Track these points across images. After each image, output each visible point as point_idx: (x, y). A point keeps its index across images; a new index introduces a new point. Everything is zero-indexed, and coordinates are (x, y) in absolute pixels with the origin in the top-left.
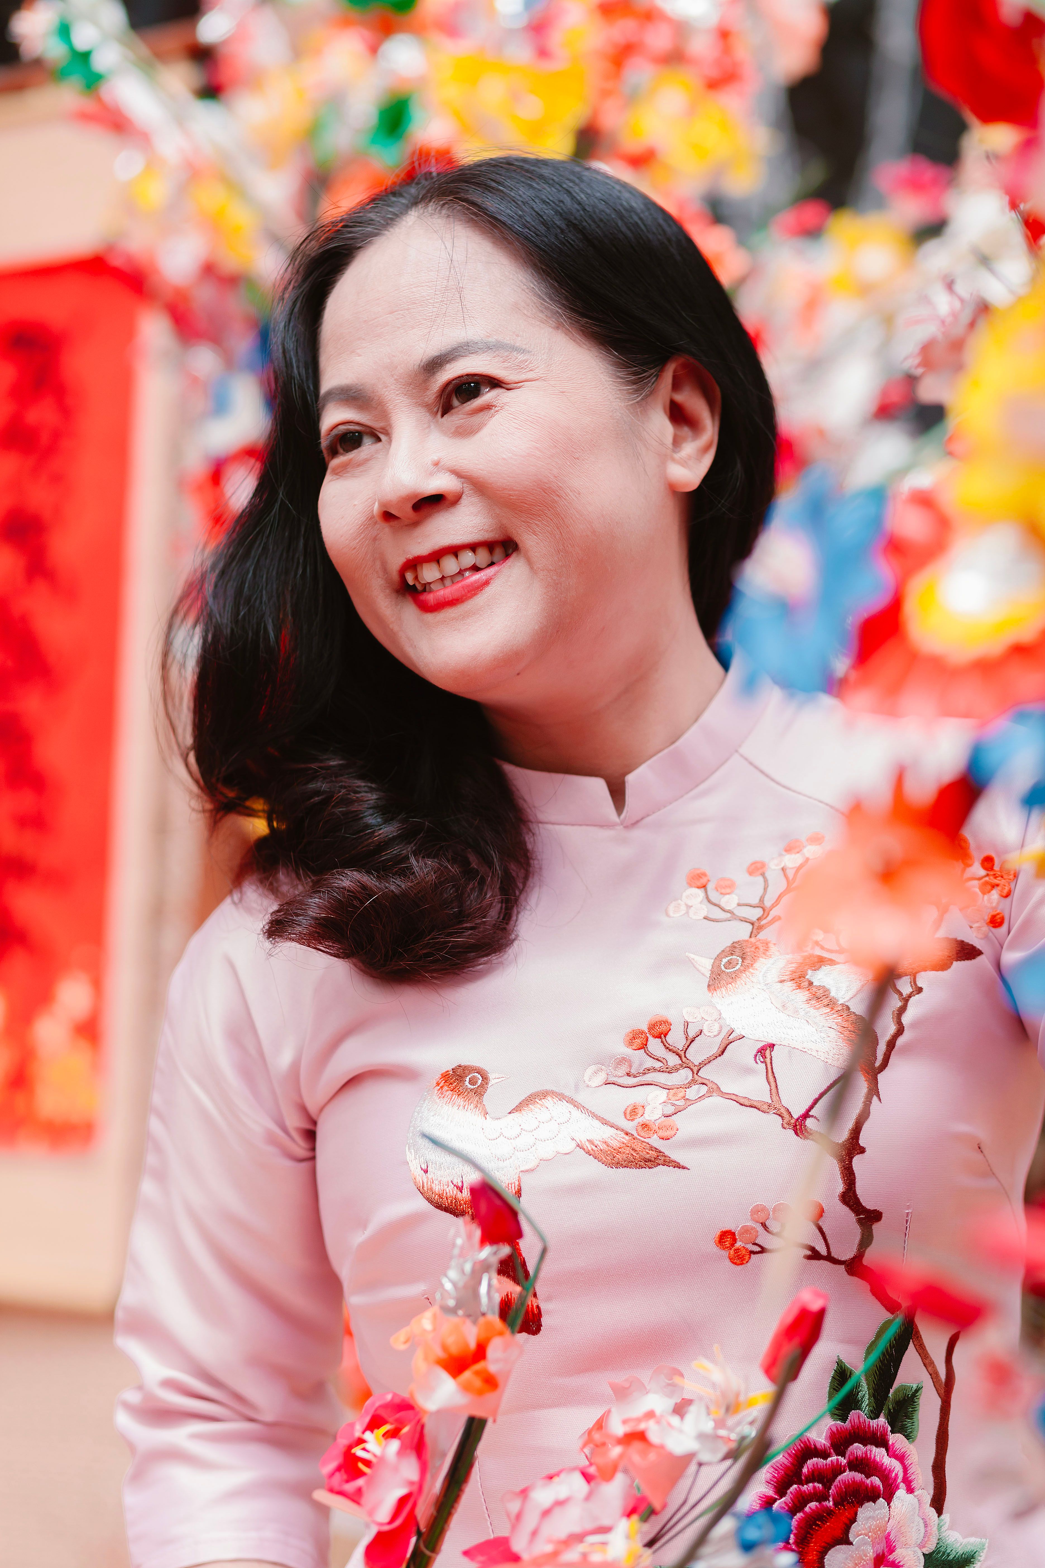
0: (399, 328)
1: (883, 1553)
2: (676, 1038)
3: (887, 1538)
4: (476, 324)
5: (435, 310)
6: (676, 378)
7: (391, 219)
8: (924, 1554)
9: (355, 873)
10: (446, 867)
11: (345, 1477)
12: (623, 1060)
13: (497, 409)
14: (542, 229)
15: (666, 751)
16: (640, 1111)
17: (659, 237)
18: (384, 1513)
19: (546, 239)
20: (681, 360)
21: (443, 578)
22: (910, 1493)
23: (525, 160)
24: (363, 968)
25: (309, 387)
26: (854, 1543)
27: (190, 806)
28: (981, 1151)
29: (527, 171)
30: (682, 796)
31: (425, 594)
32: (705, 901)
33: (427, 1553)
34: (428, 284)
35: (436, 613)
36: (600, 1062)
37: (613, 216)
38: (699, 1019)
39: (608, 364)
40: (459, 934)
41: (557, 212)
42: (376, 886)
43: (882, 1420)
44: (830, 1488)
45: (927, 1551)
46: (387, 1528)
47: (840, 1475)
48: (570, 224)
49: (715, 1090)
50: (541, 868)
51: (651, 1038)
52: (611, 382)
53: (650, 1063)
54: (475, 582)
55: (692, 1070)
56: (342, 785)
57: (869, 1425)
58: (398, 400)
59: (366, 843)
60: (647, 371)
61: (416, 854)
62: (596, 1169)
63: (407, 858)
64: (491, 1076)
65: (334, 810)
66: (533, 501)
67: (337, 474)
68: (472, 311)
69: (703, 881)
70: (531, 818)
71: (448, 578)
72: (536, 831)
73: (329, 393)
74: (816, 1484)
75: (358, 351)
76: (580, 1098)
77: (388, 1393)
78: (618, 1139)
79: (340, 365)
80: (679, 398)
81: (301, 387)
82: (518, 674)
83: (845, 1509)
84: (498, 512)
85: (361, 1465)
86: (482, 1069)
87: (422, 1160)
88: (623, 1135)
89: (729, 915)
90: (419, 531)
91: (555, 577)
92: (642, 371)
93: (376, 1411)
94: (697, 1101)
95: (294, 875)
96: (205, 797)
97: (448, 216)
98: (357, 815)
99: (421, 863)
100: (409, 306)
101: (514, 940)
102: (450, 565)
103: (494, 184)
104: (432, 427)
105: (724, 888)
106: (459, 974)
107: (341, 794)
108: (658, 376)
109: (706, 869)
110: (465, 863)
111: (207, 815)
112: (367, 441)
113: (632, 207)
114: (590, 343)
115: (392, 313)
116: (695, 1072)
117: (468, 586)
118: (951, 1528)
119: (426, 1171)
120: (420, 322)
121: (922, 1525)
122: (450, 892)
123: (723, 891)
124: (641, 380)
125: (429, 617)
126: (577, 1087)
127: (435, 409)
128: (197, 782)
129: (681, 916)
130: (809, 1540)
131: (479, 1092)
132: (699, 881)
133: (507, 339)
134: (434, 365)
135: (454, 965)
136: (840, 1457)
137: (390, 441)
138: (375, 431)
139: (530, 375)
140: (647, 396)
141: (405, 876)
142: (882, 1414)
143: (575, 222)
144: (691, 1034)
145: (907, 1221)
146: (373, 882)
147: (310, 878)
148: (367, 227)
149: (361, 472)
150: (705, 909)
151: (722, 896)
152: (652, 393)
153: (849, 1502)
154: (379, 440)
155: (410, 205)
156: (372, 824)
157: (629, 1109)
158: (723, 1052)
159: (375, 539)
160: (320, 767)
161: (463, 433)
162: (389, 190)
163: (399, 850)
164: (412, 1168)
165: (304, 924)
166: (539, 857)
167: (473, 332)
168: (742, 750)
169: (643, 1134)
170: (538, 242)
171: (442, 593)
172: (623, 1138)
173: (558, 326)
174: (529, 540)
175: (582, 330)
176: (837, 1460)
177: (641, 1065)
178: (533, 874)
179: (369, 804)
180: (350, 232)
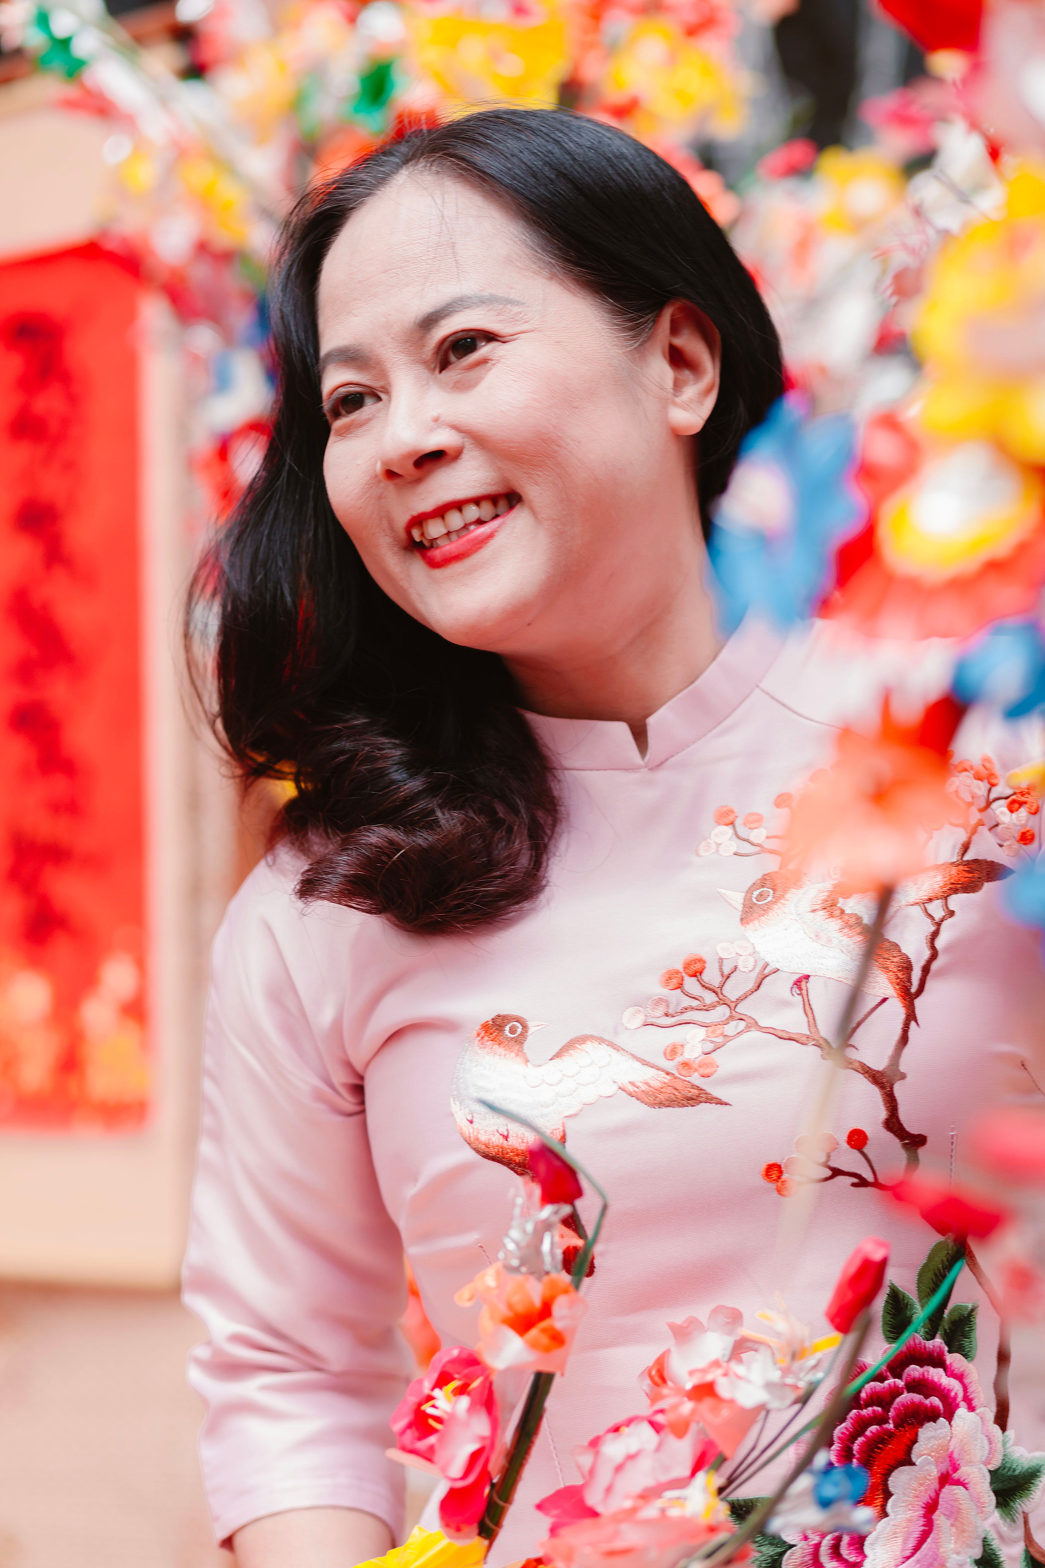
0: (393, 286)
1: (948, 1472)
2: (711, 976)
3: (951, 1456)
4: (469, 279)
5: (428, 266)
6: (673, 322)
7: (383, 179)
8: (990, 1471)
9: (382, 829)
10: (473, 819)
11: (416, 1434)
12: (660, 1001)
13: (493, 362)
14: (532, 181)
15: (686, 691)
16: (679, 1050)
17: (652, 182)
18: (457, 1468)
19: (536, 191)
20: (678, 304)
21: (448, 533)
22: (972, 1411)
23: (514, 113)
24: (397, 923)
25: (308, 351)
26: (917, 1463)
27: (220, 773)
28: (1025, 1069)
29: (515, 123)
30: (705, 735)
31: (433, 549)
32: (734, 837)
33: (501, 1503)
34: (419, 241)
35: (443, 569)
36: (638, 1003)
37: (603, 164)
38: (734, 955)
39: (603, 311)
40: (488, 883)
41: (546, 163)
42: (403, 840)
43: (938, 1341)
44: (889, 1411)
45: (992, 1467)
46: (460, 1484)
47: (897, 1397)
48: (561, 174)
49: (752, 1024)
50: (568, 814)
51: (686, 978)
52: (608, 330)
53: (687, 1002)
54: (480, 535)
55: (729, 1006)
56: (365, 743)
57: (925, 1346)
58: (396, 358)
59: (392, 798)
60: (643, 317)
61: (441, 807)
62: (639, 1110)
63: (432, 812)
64: (530, 1024)
65: (359, 768)
66: (532, 452)
67: (340, 435)
68: (465, 266)
69: (731, 818)
70: (555, 765)
71: (454, 533)
72: (561, 777)
73: (329, 355)
74: (876, 1408)
75: (354, 312)
76: (620, 1041)
77: (454, 1348)
78: (659, 1079)
79: (337, 326)
80: (678, 342)
81: (300, 351)
82: (529, 624)
83: (906, 1431)
84: (500, 466)
85: (431, 1422)
86: (522, 1018)
87: (467, 1111)
88: (663, 1074)
89: (757, 849)
90: (422, 488)
91: (559, 527)
92: (638, 317)
93: (444, 1366)
94: (735, 1037)
95: (324, 835)
96: (234, 763)
97: (438, 172)
98: (382, 772)
99: (447, 816)
100: (402, 265)
101: (545, 886)
102: (455, 520)
103: (481, 138)
104: (431, 383)
105: (752, 823)
106: (491, 923)
107: (364, 752)
108: (656, 321)
109: (734, 806)
110: (492, 813)
111: (238, 780)
112: (369, 401)
113: (622, 154)
114: (585, 292)
115: (385, 272)
116: (733, 1008)
117: (473, 540)
118: (1016, 1444)
119: (471, 1122)
120: (414, 279)
121: (986, 1442)
122: (477, 844)
123: (752, 826)
124: (638, 326)
125: (437, 573)
126: (616, 1031)
127: (433, 366)
128: (225, 748)
129: (711, 854)
130: (871, 1464)
131: (520, 1040)
132: (727, 818)
133: (501, 293)
134: (429, 322)
135: (485, 914)
136: (896, 1380)
137: (390, 400)
138: (375, 391)
139: (525, 327)
140: (644, 342)
141: (432, 829)
142: (938, 1335)
143: (565, 171)
144: (726, 971)
145: (952, 1143)
146: (400, 837)
147: (339, 836)
148: (358, 188)
149: (364, 431)
150: (735, 845)
151: (750, 830)
152: (649, 338)
153: (909, 1424)
154: (379, 399)
155: (400, 163)
156: (397, 780)
157: (669, 1049)
158: (759, 987)
159: (380, 498)
160: (345, 728)
161: (461, 387)
162: (379, 151)
163: (425, 804)
164: (458, 1120)
165: (334, 882)
166: (566, 804)
167: (468, 286)
168: (762, 685)
169: (683, 1073)
170: (528, 194)
171: (447, 548)
172: (664, 1078)
173: (552, 277)
174: (531, 491)
175: (574, 279)
176: (895, 1382)
177: (678, 1004)
178: (561, 821)
179: (393, 760)
180: (342, 194)
